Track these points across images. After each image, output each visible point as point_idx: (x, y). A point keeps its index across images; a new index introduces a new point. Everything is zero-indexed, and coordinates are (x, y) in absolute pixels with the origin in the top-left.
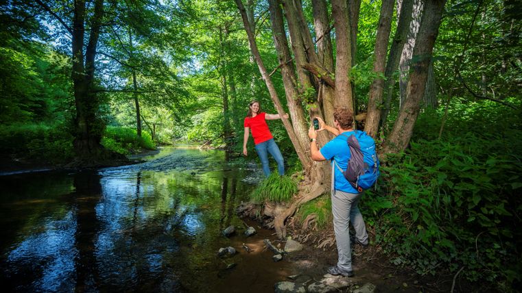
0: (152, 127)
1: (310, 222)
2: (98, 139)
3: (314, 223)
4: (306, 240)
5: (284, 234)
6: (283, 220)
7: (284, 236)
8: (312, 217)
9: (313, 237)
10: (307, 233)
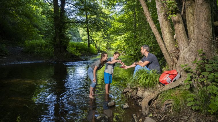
0: (96, 42)
1: (167, 106)
2: (65, 47)
3: (170, 107)
4: (162, 119)
5: (147, 112)
6: (148, 101)
7: (147, 113)
8: (169, 102)
9: (168, 118)
10: (164, 114)
